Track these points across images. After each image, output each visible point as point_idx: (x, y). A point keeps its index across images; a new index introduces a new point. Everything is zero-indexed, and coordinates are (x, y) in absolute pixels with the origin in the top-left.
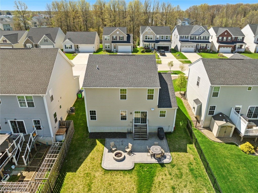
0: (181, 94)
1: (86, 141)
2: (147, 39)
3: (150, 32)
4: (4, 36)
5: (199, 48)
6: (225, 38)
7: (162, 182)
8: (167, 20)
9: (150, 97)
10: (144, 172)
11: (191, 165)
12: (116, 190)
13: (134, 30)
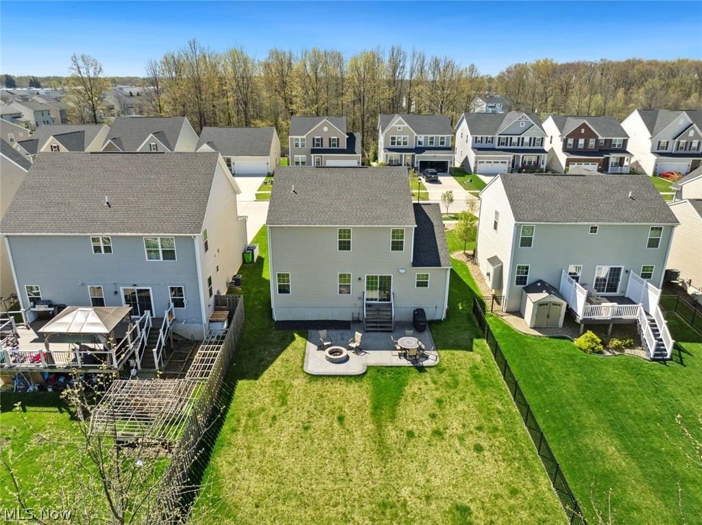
0: (468, 255)
1: (270, 333)
2: (394, 144)
3: (403, 127)
4: (54, 136)
5: (520, 165)
6: (581, 141)
7: (419, 393)
8: (445, 99)
9: (397, 246)
10: (385, 379)
11: (476, 370)
12: (333, 403)
13: (363, 124)
